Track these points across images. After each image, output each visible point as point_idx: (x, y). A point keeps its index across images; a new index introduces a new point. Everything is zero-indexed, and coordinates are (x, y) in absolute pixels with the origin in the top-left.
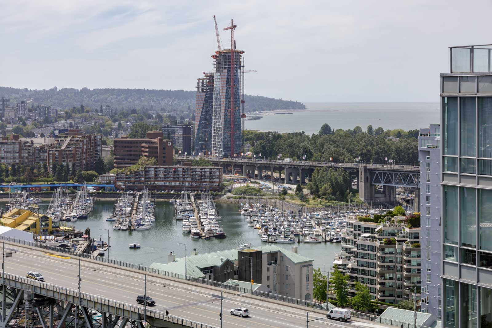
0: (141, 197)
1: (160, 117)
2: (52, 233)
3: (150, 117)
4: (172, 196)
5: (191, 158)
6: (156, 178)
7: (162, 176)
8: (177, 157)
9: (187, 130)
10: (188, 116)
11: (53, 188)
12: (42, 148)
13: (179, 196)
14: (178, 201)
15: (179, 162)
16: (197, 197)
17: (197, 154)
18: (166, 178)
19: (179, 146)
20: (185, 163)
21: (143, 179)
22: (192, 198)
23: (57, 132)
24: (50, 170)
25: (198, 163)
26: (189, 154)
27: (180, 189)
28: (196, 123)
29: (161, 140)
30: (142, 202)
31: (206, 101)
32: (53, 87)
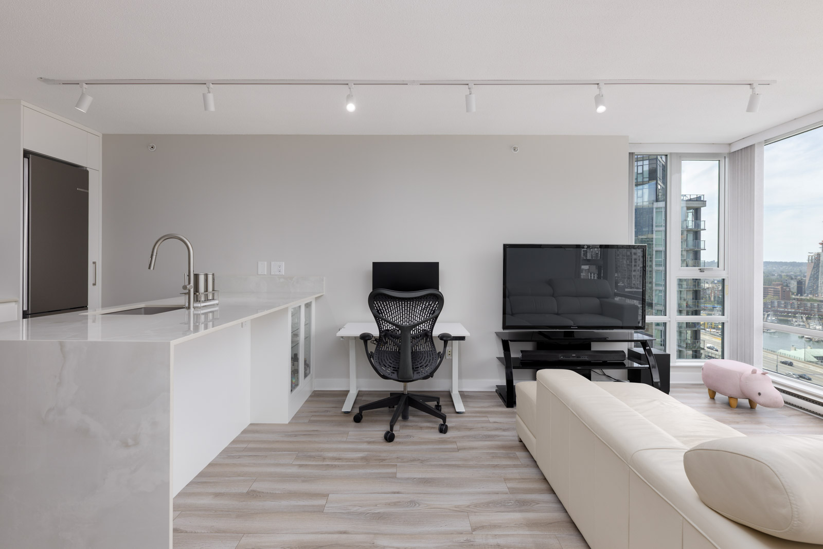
0: (768, 315)
1: (781, 276)
2: (714, 328)
3: (773, 275)
4: (790, 317)
5: (803, 297)
6: (779, 306)
7: (783, 306)
8: (793, 296)
9: (800, 283)
10: (800, 275)
11: (714, 308)
12: (708, 288)
13: (795, 317)
14: (794, 320)
15: (794, 299)
16: (808, 318)
17: (807, 296)
18: (785, 307)
19: (795, 290)
20: (798, 300)
21: (770, 306)
22: (804, 319)
23: (716, 282)
24: (712, 299)
25: (808, 300)
26: (801, 295)
27: (795, 313)
28: (807, 280)
29: (782, 288)
30: (769, 318)
31: (814, 267)
32: (712, 260)
